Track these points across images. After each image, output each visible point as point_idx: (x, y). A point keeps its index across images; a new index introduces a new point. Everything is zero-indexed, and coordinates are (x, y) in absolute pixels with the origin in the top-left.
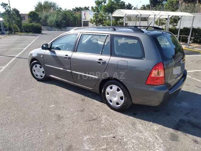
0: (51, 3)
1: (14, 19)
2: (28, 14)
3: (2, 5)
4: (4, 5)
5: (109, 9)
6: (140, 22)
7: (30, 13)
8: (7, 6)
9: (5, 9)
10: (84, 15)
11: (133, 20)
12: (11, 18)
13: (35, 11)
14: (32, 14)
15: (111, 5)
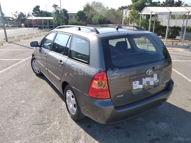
0: (97, 3)
1: (62, 18)
2: (77, 13)
3: (53, 6)
4: (55, 6)
5: (139, 7)
6: (187, 20)
7: (78, 12)
8: (57, 7)
9: (56, 9)
10: (126, 13)
11: (177, 18)
12: (59, 17)
13: (83, 10)
14: (79, 14)
15: (142, 3)
